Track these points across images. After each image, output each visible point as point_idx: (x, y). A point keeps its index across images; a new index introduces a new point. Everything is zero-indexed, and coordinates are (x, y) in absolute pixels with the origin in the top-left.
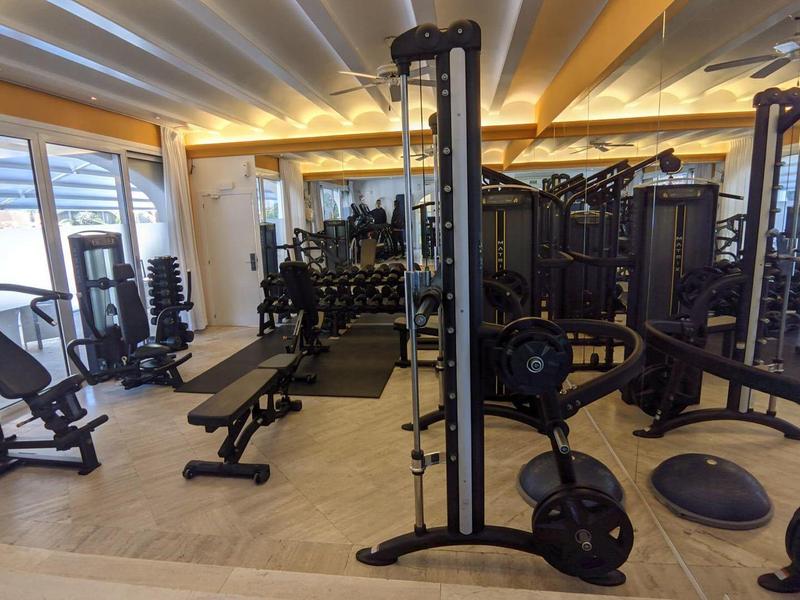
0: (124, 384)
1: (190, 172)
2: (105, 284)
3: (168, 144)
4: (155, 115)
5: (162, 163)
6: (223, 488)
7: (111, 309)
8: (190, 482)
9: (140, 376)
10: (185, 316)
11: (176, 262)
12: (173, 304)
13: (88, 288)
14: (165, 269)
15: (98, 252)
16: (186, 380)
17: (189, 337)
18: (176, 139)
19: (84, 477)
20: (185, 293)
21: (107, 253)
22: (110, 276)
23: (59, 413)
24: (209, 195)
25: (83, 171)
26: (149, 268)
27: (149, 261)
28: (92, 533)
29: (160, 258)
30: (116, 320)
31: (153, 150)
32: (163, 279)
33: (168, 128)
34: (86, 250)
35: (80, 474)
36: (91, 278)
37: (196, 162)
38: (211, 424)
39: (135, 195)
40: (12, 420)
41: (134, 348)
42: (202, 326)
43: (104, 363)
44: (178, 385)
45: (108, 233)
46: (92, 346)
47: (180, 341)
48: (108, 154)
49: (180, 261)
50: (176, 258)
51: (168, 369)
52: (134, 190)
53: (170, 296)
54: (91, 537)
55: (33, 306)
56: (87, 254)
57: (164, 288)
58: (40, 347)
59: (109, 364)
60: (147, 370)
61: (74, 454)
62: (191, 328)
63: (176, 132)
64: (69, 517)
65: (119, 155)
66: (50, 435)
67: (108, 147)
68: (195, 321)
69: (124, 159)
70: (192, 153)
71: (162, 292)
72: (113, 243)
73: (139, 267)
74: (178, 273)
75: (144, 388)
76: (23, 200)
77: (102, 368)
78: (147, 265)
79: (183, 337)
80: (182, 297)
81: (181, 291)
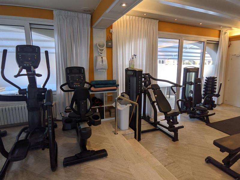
0: (190, 116)
1: (229, 46)
2: (191, 83)
3: (223, 36)
4: (220, 26)
5: (218, 44)
6: (220, 175)
7: (191, 92)
8: (207, 164)
9: (195, 115)
10: (214, 99)
11: (216, 79)
12: (211, 94)
13: (186, 84)
14: (211, 81)
15: (191, 73)
16: (211, 122)
17: (215, 106)
18: (226, 34)
19: (173, 142)
20: (217, 90)
21: (194, 74)
22: (193, 81)
23: (171, 120)
24: (235, 55)
25: (191, 48)
26: (206, 80)
27: (206, 78)
28: (173, 163)
29: (211, 77)
30: (191, 95)
31: (216, 39)
32: (210, 84)
33: (224, 30)
34: (188, 72)
35: (172, 140)
36: (187, 81)
37: (232, 42)
38: (223, 149)
39: (206, 55)
40: (160, 116)
41: (195, 106)
42: (220, 103)
43: (185, 107)
44: (208, 123)
45: (195, 67)
46: (183, 102)
47: (211, 107)
48: (201, 42)
49: (218, 79)
50: (216, 78)
51: (205, 116)
52: (207, 54)
53: (211, 91)
54: (172, 164)
55: (171, 87)
56: (188, 73)
57: (209, 87)
58: (169, 97)
59: (186, 109)
60: (198, 114)
61: (172, 134)
62: (216, 103)
63: (227, 32)
64: (167, 153)
65: (204, 42)
66: (168, 126)
67: (201, 40)
68: (218, 101)
69: (205, 43)
70: (231, 39)
71: (209, 89)
72: (196, 70)
73: (202, 79)
74: (216, 83)
75: (196, 119)
76: (173, 57)
77: (184, 109)
78: (205, 79)
79: (212, 105)
80: (215, 92)
81: (215, 89)
